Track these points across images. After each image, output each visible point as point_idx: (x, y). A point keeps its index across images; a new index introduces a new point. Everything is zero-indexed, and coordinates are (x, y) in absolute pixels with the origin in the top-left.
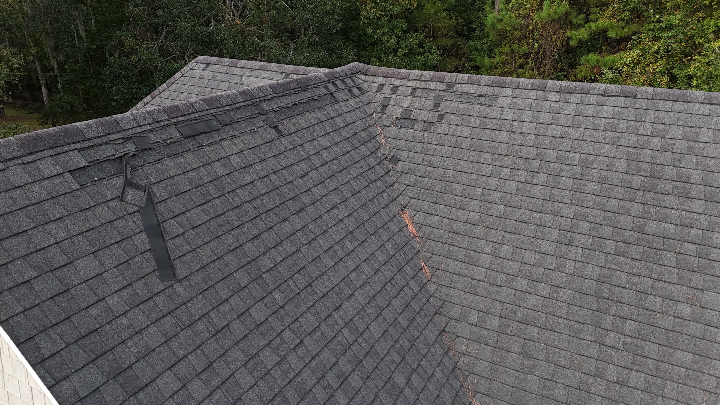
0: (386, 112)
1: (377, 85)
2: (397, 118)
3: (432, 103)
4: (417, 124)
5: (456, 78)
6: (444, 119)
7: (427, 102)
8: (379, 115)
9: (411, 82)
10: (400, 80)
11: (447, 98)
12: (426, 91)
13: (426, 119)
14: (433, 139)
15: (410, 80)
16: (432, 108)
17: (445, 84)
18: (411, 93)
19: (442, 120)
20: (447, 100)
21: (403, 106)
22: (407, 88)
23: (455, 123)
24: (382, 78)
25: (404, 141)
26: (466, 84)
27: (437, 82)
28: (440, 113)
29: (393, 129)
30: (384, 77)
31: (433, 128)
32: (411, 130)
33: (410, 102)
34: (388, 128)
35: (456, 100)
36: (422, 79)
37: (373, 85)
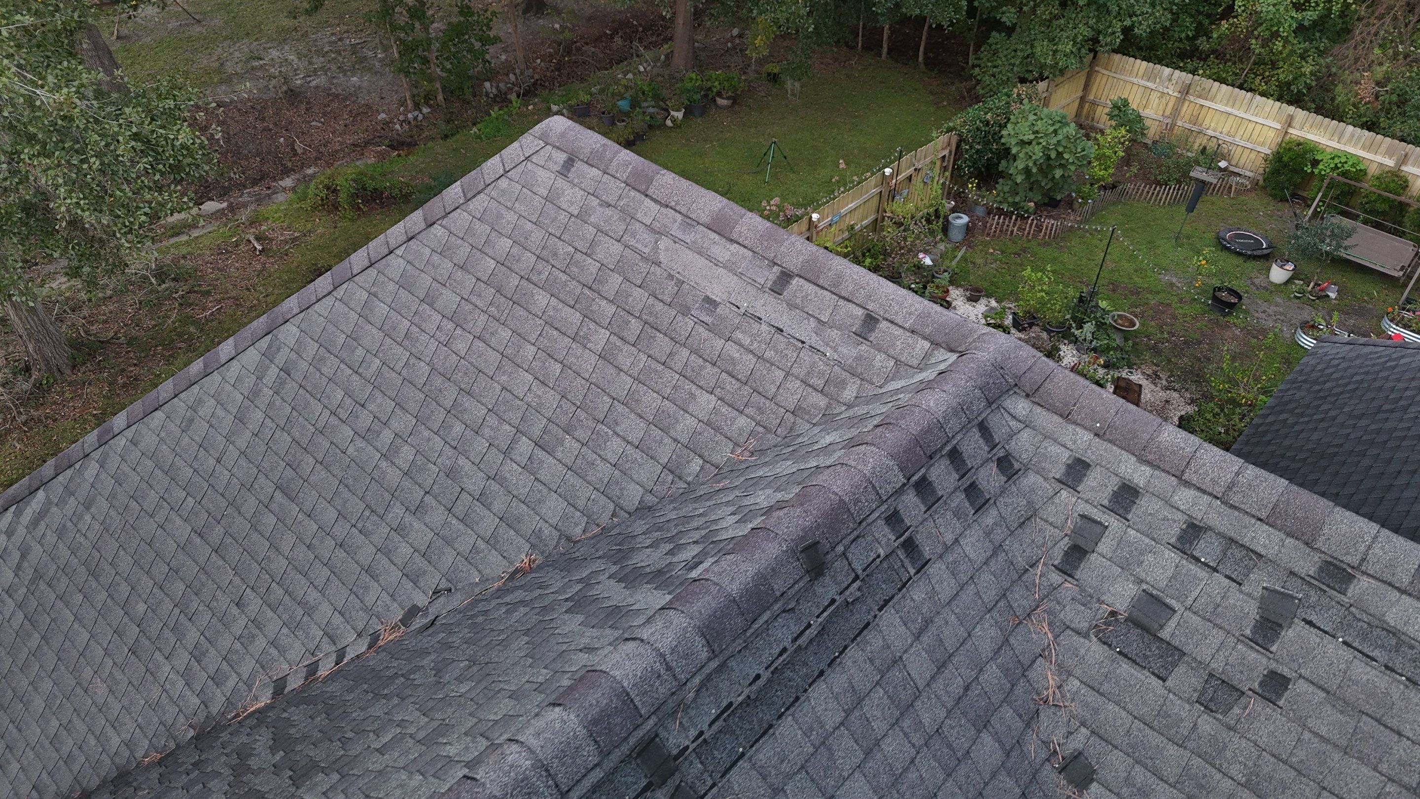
0: (1078, 574)
1: (1065, 456)
2: (1113, 614)
3: (1252, 610)
4: (1181, 669)
5: (1366, 554)
6: (1287, 694)
7: (1235, 597)
8: (1056, 578)
9: (1190, 493)
10: (1147, 470)
11: (1313, 618)
12: (1239, 553)
13: (1217, 665)
14: (1229, 754)
15: (1187, 484)
16: (1248, 632)
17: (1317, 557)
18: (1180, 538)
19: (1280, 696)
20: (1310, 623)
21: (1143, 575)
22: (1166, 512)
23: (1323, 731)
24: (1087, 436)
25: (1124, 714)
26: (1403, 592)
27: (1288, 535)
28: (1273, 665)
29: (1094, 650)
30: (1096, 435)
31: (1236, 710)
32: (1155, 682)
33: (1170, 573)
34: (1076, 638)
35: (1349, 639)
36: (1235, 499)
37: (1054, 449)
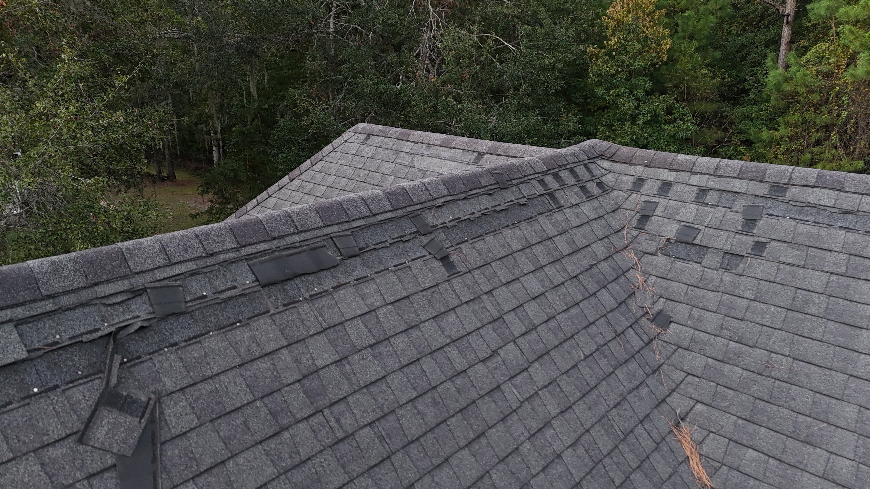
0: (647, 228)
1: (631, 179)
2: (668, 240)
3: (740, 218)
4: (709, 255)
5: (791, 176)
6: (767, 250)
7: (730, 215)
8: (635, 233)
9: (697, 177)
10: (675, 174)
11: (772, 212)
12: (727, 195)
13: (727, 248)
14: (742, 287)
15: (696, 173)
16: (740, 228)
17: (767, 185)
18: (697, 197)
19: (763, 252)
20: (771, 215)
21: (681, 219)
22: (688, 188)
23: (790, 261)
24: (641, 168)
25: (682, 285)
26: (813, 187)
27: (751, 180)
28: (756, 239)
29: (661, 260)
30: (646, 166)
31: (742, 266)
32: (696, 265)
33: (694, 214)
34: (650, 257)
35: (792, 216)
36: (720, 173)
37: (625, 178)
